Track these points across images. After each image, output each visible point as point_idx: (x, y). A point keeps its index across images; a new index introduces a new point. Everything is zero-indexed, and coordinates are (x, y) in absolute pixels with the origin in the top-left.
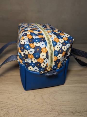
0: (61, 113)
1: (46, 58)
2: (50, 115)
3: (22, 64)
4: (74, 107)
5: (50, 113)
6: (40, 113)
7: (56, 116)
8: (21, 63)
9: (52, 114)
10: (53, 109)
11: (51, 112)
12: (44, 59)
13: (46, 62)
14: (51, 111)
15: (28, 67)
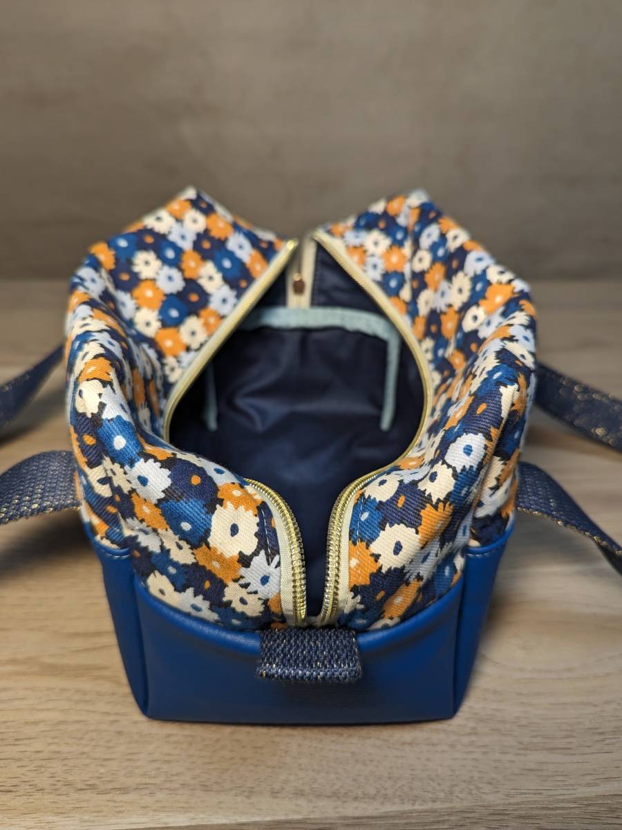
0: (535, 740)
1: (256, 553)
2: (475, 756)
3: (106, 543)
4: (606, 703)
5: (466, 740)
6: (407, 748)
7: (508, 757)
8: (98, 538)
9: (479, 747)
10: (481, 720)
11: (473, 738)
12: (245, 561)
13: (255, 585)
14: (474, 732)
15: (148, 575)
